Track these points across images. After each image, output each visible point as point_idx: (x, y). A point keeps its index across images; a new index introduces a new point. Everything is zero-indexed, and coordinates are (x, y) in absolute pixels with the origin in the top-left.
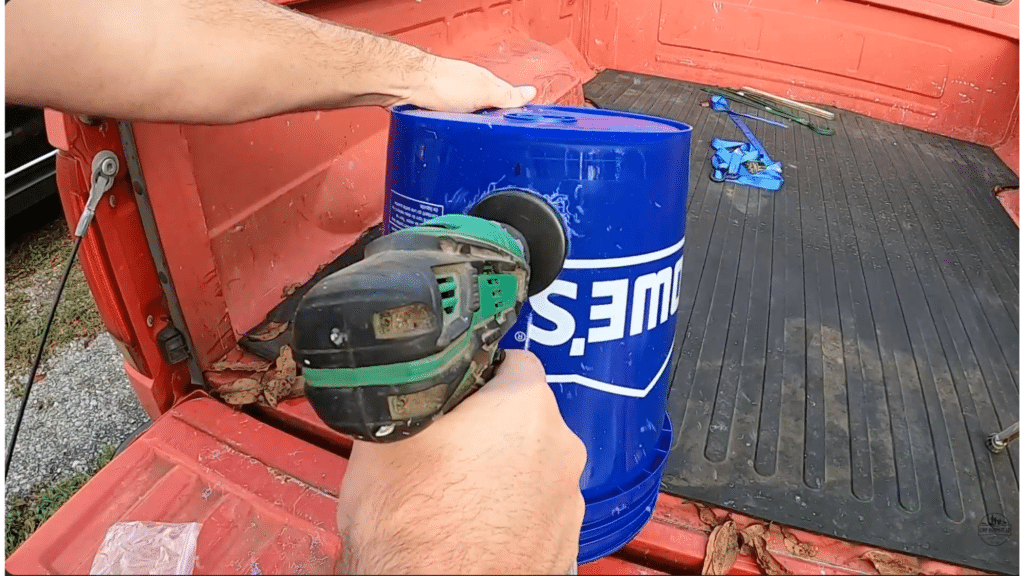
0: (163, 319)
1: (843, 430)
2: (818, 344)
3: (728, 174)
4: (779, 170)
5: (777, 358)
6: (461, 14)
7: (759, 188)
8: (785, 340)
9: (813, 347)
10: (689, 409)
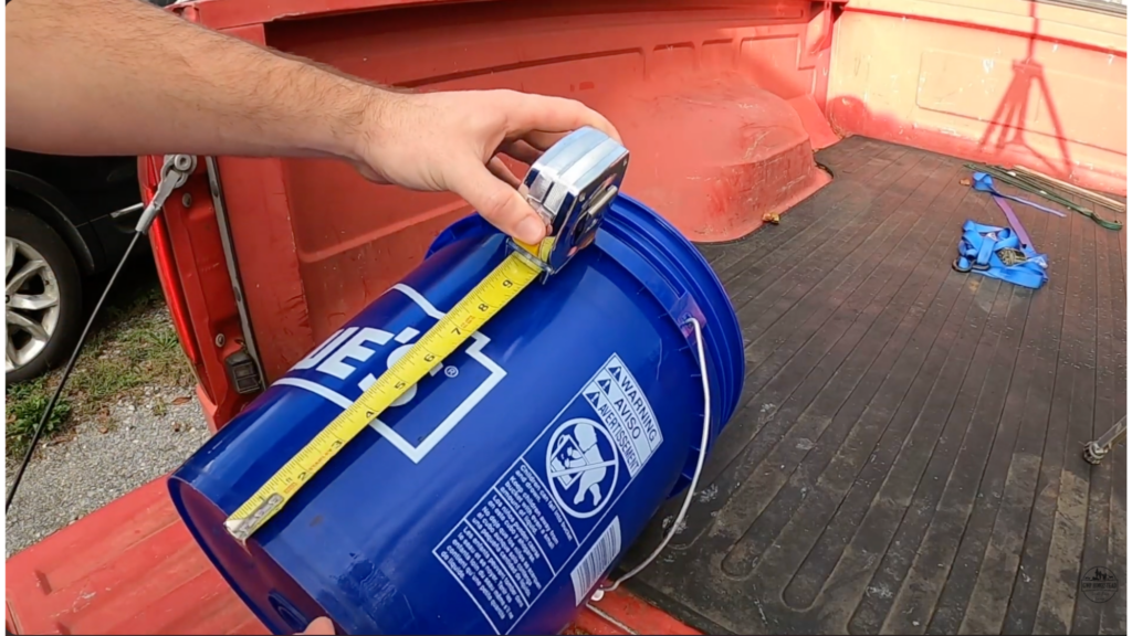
0: (238, 342)
1: (1062, 624)
2: (1054, 495)
3: (976, 263)
4: (1044, 264)
5: (989, 506)
6: (664, 47)
7: (1014, 284)
8: (1007, 483)
9: (1044, 498)
10: (846, 558)
